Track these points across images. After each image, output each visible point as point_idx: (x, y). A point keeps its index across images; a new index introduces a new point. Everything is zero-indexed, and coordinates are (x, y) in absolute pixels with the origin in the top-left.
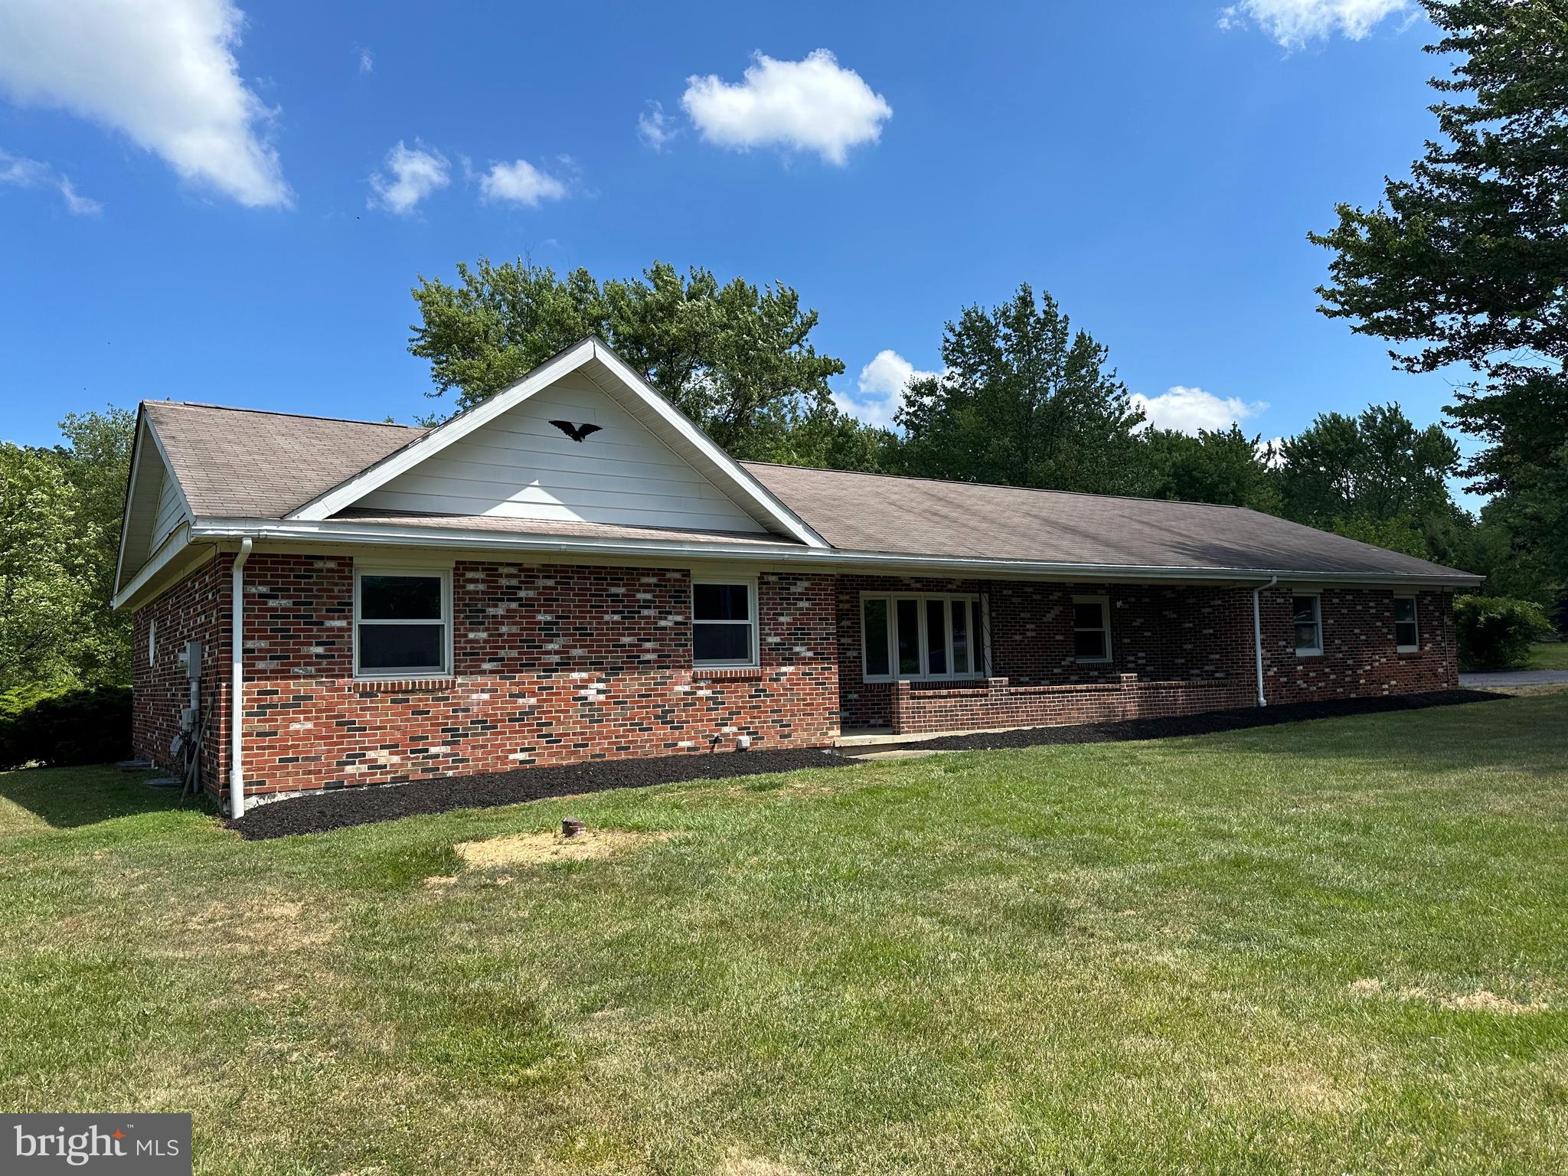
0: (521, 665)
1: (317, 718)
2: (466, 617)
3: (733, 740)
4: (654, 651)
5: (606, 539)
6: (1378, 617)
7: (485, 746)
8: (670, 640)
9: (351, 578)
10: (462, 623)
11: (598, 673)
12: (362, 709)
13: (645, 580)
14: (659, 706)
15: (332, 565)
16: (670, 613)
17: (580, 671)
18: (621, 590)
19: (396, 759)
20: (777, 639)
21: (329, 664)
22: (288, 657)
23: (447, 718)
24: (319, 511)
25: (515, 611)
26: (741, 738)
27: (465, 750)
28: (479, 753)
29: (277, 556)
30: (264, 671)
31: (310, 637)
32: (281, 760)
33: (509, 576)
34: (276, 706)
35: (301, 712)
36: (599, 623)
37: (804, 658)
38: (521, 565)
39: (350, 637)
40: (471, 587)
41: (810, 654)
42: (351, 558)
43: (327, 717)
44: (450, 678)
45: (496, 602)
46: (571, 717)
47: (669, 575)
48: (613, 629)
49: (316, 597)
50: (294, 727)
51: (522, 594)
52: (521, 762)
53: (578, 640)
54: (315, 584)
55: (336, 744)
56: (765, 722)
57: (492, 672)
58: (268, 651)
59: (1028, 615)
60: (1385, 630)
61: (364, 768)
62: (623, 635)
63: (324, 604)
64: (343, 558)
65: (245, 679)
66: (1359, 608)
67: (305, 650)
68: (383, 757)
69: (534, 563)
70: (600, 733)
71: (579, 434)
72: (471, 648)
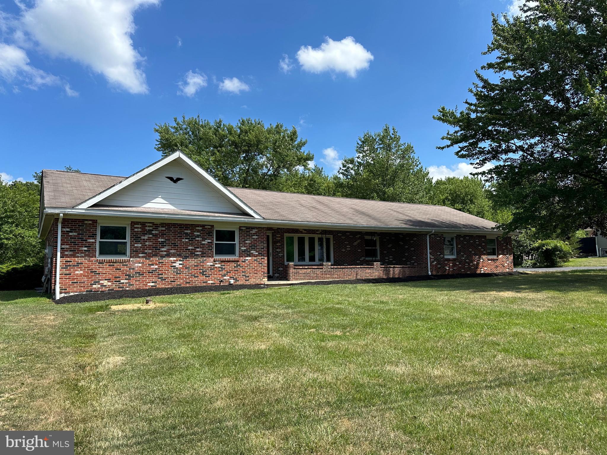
0: (153, 255)
1: (84, 270)
2: (134, 239)
3: (228, 281)
4: (200, 251)
5: (182, 215)
6: (480, 245)
7: (140, 281)
8: (206, 248)
9: (96, 226)
10: (133, 241)
11: (180, 258)
12: (99, 268)
13: (198, 228)
14: (201, 269)
15: (90, 222)
16: (206, 239)
17: (173, 257)
18: (189, 231)
19: (110, 284)
20: (245, 248)
21: (88, 253)
22: (75, 251)
23: (127, 271)
24: (85, 206)
25: (151, 237)
26: (230, 280)
27: (133, 281)
28: (138, 283)
29: (73, 219)
30: (67, 255)
31: (83, 245)
32: (72, 283)
33: (149, 226)
34: (71, 266)
35: (79, 268)
36: (180, 242)
37: (255, 255)
38: (153, 223)
39: (96, 245)
40: (136, 230)
41: (257, 253)
42: (97, 220)
43: (87, 270)
44: (128, 259)
45: (144, 234)
46: (170, 272)
47: (206, 227)
48: (185, 244)
49: (85, 232)
50: (77, 272)
51: (154, 232)
52: (152, 286)
53: (173, 247)
54: (85, 228)
55: (90, 278)
56: (240, 275)
57: (142, 257)
58: (69, 249)
59: (348, 243)
60: (482, 250)
61: (99, 286)
62: (189, 246)
63: (87, 234)
64: (94, 220)
65: (61, 257)
66: (472, 242)
67: (81, 249)
68: (106, 283)
69: (158, 222)
70: (180, 278)
71: (176, 181)
72: (136, 249)
